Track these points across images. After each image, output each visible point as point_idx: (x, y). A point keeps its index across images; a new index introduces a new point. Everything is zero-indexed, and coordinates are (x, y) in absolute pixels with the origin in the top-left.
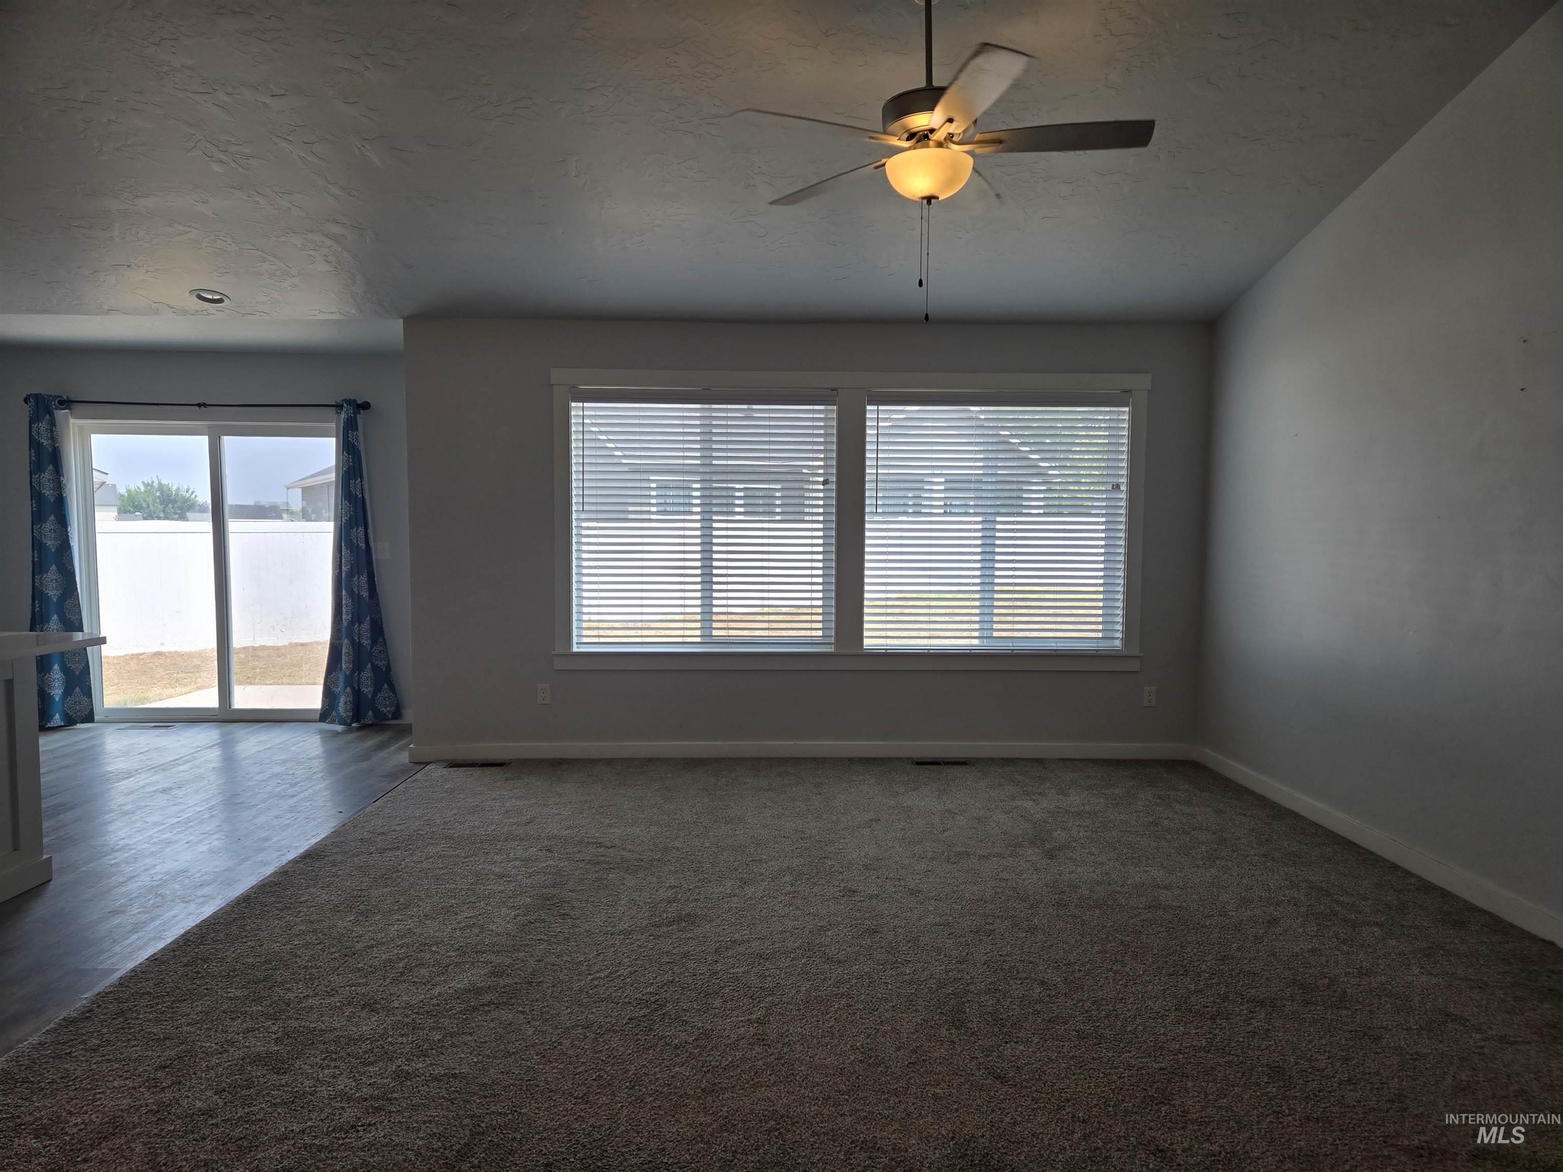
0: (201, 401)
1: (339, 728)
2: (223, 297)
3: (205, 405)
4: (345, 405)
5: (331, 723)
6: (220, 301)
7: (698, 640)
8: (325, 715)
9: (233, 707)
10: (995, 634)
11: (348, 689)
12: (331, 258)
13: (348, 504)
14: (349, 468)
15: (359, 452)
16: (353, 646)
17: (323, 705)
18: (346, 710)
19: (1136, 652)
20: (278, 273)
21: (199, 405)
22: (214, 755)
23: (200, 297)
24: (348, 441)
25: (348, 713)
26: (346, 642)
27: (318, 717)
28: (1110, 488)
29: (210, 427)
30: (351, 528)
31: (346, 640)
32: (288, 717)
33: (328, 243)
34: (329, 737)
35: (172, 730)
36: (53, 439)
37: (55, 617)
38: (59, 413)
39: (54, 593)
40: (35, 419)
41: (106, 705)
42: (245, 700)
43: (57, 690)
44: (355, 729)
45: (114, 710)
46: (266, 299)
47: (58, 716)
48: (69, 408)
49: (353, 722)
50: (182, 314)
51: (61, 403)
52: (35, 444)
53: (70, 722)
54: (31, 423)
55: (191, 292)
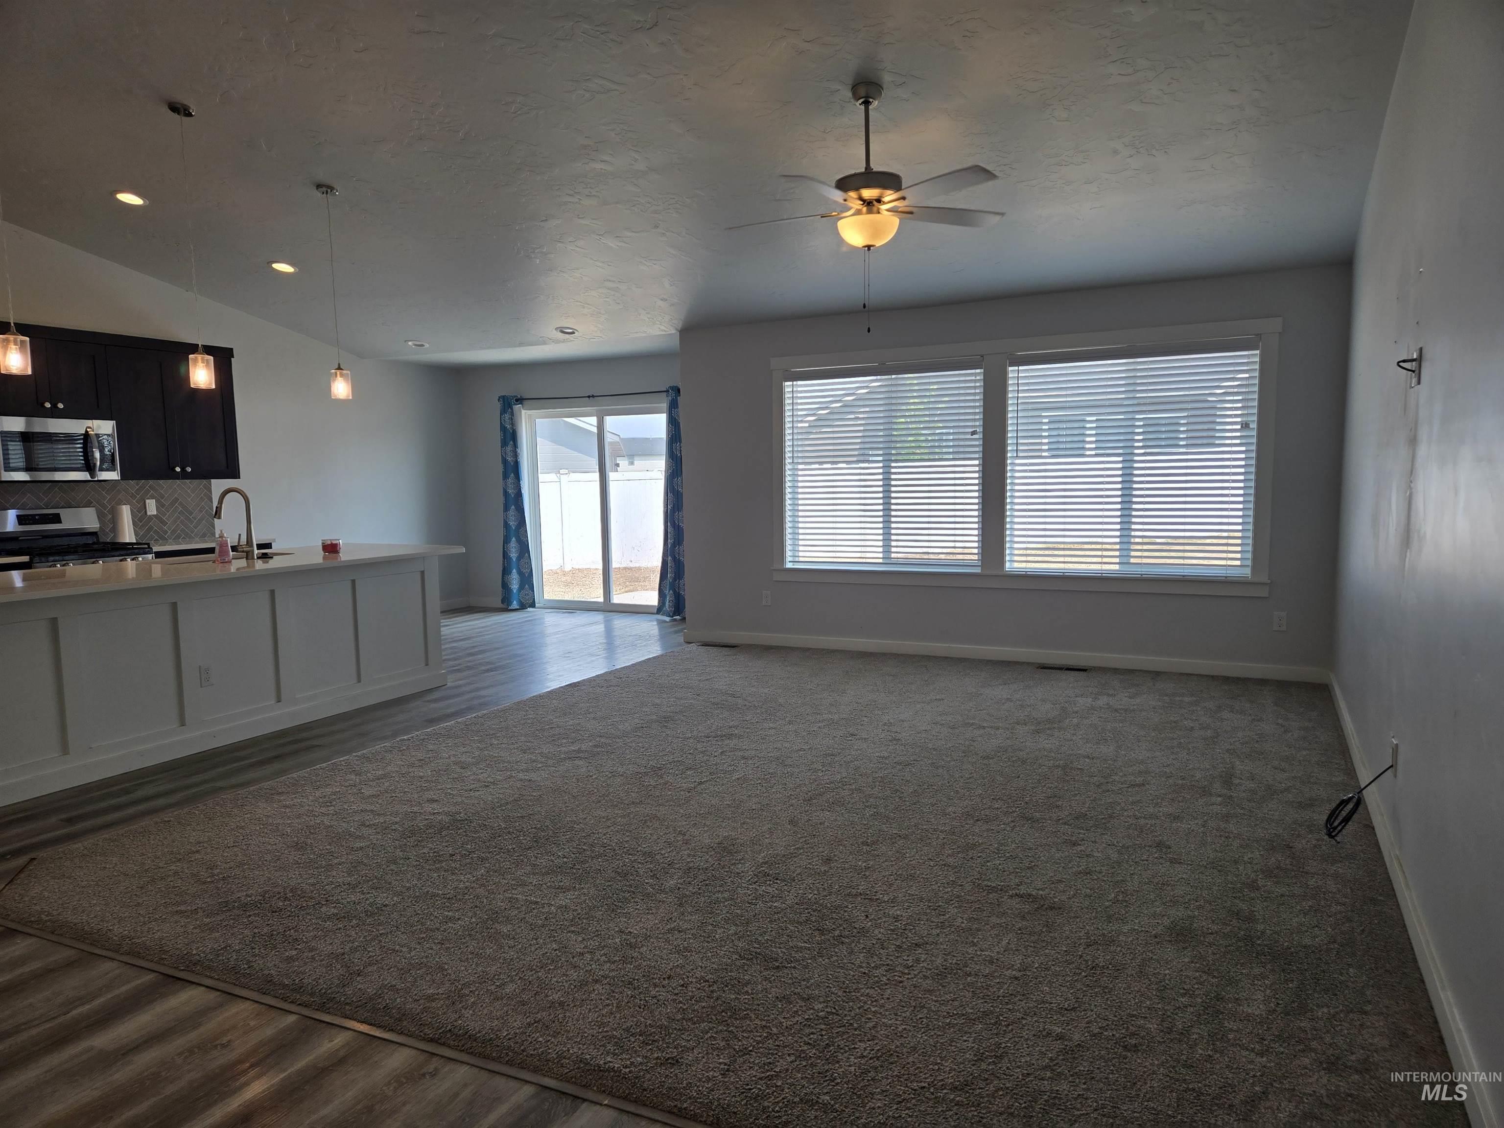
0: (590, 394)
1: (668, 619)
2: (574, 331)
3: (593, 396)
4: (670, 390)
5: (662, 615)
6: (573, 333)
7: (881, 561)
8: (660, 610)
9: (612, 602)
10: (1132, 560)
11: (671, 592)
13: (672, 462)
14: (672, 436)
15: (679, 423)
16: (674, 561)
17: (659, 602)
18: (670, 607)
19: (1265, 579)
20: (595, 313)
21: (589, 397)
22: (601, 628)
23: (562, 332)
24: (673, 415)
25: (671, 609)
26: (670, 558)
27: (655, 611)
28: (1239, 427)
29: (597, 411)
30: (673, 478)
32: (640, 610)
33: (613, 293)
34: (660, 622)
35: (575, 614)
36: (513, 424)
37: (514, 539)
38: (517, 407)
39: (513, 524)
40: (503, 412)
41: (546, 597)
42: (619, 598)
43: (515, 586)
44: (675, 620)
45: (546, 600)
46: (596, 329)
47: (515, 602)
48: (521, 404)
49: (674, 615)
50: (557, 341)
51: (517, 400)
52: (503, 429)
53: (523, 607)
54: (501, 415)
55: (556, 329)
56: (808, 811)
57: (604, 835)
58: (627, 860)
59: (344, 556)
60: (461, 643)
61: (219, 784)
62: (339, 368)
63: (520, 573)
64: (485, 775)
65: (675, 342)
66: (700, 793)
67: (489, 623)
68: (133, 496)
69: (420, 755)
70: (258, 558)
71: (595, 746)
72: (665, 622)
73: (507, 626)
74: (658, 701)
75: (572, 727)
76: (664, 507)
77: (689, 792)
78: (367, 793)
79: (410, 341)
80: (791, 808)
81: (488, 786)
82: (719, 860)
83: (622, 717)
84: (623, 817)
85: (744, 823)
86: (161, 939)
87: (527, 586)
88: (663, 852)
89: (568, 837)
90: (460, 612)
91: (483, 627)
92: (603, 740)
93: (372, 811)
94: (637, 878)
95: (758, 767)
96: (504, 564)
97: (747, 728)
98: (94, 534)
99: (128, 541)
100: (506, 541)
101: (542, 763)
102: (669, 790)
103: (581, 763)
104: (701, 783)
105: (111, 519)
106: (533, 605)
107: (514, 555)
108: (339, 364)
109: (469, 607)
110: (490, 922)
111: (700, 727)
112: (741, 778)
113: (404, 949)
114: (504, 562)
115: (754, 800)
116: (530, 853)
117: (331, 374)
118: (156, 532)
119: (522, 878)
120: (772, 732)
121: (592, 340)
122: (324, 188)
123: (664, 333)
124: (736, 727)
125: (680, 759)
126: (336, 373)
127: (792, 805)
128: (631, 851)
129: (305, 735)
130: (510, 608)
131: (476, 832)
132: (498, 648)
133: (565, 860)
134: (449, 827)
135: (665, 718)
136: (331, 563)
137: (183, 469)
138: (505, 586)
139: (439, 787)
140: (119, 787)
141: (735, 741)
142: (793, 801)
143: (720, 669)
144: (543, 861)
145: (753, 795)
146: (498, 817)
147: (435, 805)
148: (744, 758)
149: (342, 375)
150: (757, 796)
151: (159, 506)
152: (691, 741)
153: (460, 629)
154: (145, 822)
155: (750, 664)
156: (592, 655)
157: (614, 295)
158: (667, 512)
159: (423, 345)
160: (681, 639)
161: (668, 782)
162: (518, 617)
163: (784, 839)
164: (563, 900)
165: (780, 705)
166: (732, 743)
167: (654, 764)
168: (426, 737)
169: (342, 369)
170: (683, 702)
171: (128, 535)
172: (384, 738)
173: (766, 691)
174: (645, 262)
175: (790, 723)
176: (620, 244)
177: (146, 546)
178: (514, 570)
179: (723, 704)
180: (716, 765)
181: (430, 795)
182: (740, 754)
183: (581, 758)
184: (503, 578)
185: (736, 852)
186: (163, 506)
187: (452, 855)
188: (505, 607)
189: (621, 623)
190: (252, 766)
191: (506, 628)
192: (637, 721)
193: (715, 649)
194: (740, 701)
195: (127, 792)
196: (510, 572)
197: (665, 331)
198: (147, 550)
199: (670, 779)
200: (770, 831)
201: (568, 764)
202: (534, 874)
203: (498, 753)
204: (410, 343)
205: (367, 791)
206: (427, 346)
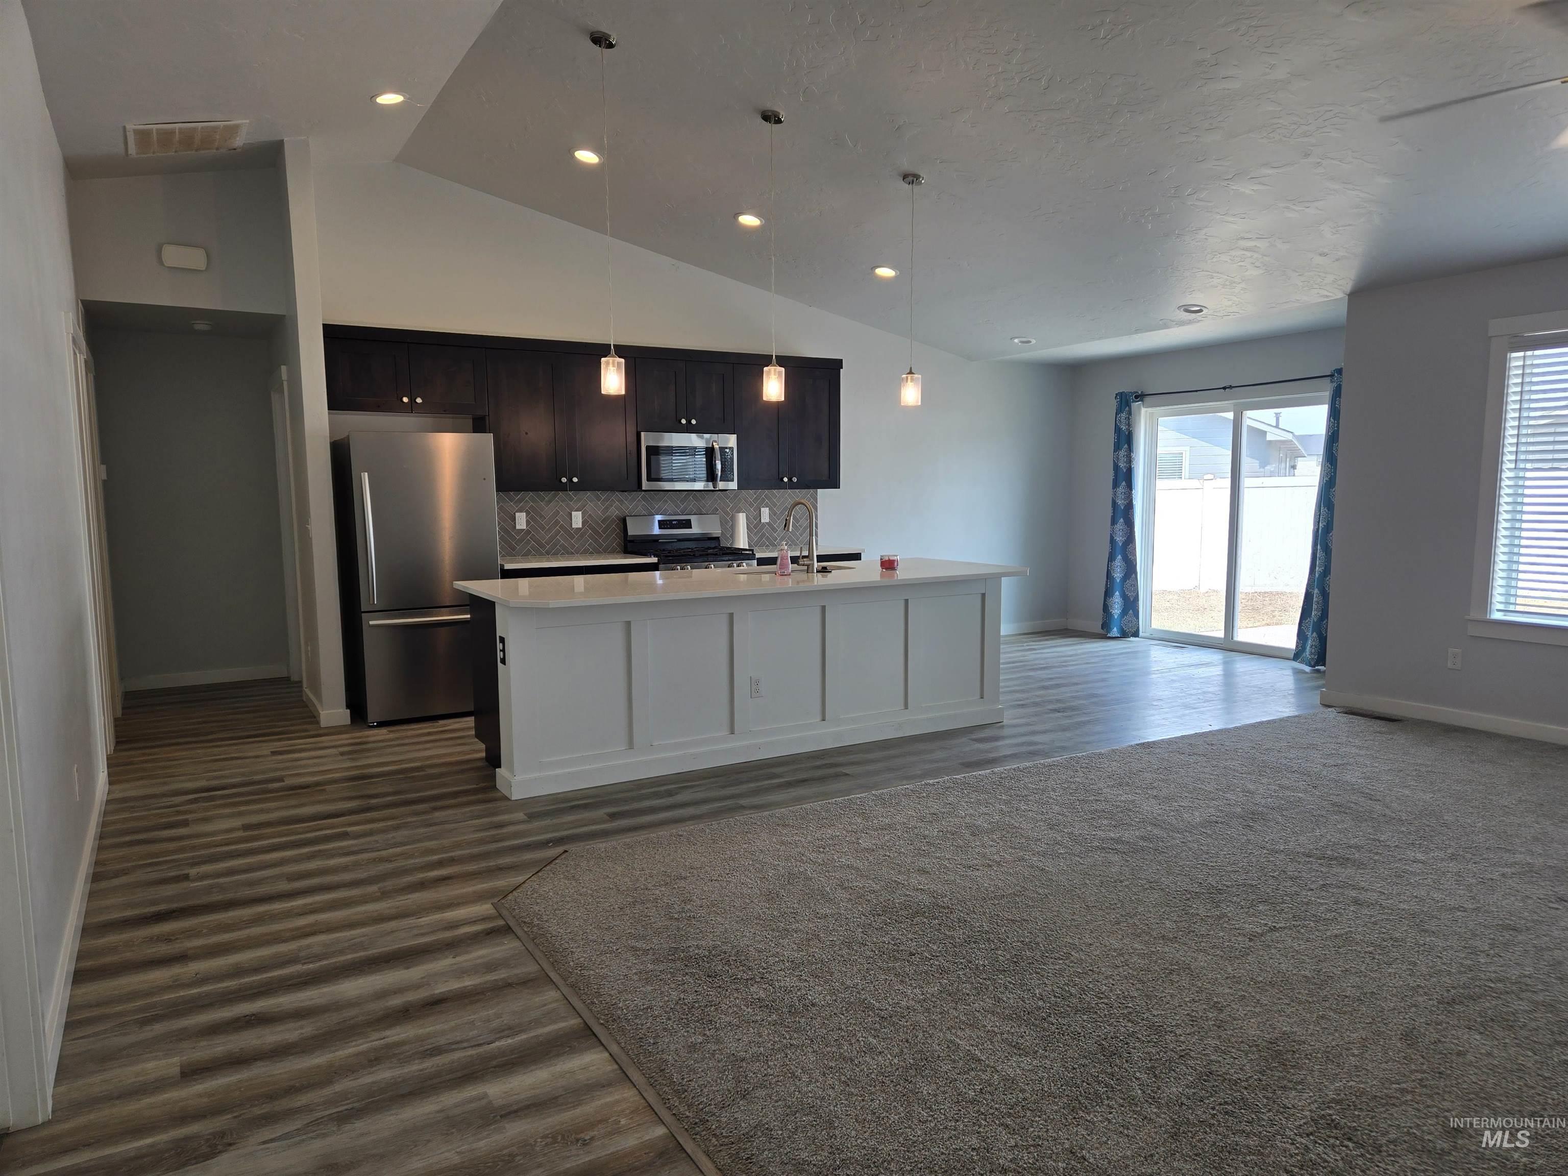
0: (1226, 385)
1: (1308, 669)
2: (1202, 308)
3: (1231, 387)
4: (1336, 375)
5: (1301, 662)
6: (1200, 311)
8: (1297, 655)
9: (1235, 639)
11: (1315, 635)
12: (1257, 264)
13: (1330, 466)
14: (1332, 432)
15: (1340, 416)
16: (1322, 595)
17: (1297, 646)
18: (1311, 653)
20: (1227, 283)
21: (1224, 388)
22: (1217, 671)
23: (1187, 311)
24: (1335, 407)
25: (1313, 656)
26: (1316, 591)
27: (1292, 656)
29: (1235, 405)
30: (1330, 487)
31: (1317, 589)
32: (1277, 654)
33: (1248, 254)
34: (1297, 672)
35: (1185, 650)
36: (1129, 425)
37: (1120, 557)
38: (1135, 405)
39: (1120, 539)
40: (1119, 411)
41: (1153, 626)
42: (1243, 635)
43: (1116, 611)
44: (1318, 671)
45: (1154, 629)
46: (1230, 303)
47: (1115, 629)
48: (1142, 400)
49: (1317, 664)
50: (1182, 323)
51: (1136, 397)
52: (1118, 430)
53: (1124, 635)
54: (1116, 414)
55: (1179, 308)
56: (1440, 1024)
57: (1107, 978)
58: (1123, 1030)
59: (901, 574)
60: (1039, 672)
61: (743, 802)
62: (911, 373)
63: (1124, 597)
64: (994, 850)
65: (1343, 309)
66: (1269, 946)
67: (1079, 651)
68: (751, 505)
69: (936, 807)
70: (817, 572)
71: (1143, 838)
72: (1303, 672)
73: (1098, 656)
74: (1251, 787)
75: (1123, 805)
76: (1314, 525)
77: (1251, 940)
78: (864, 845)
79: (1016, 338)
80: (1413, 1009)
81: (991, 866)
82: (1263, 1073)
83: (1193, 802)
84: (1142, 956)
85: (1322, 1017)
86: (604, 977)
87: (1131, 612)
88: (1179, 1032)
89: (1057, 967)
90: (1053, 635)
91: (1071, 656)
92: (1156, 831)
93: (857, 869)
94: (1125, 1065)
95: (1375, 923)
96: (1107, 585)
97: (1377, 853)
98: (717, 538)
99: (742, 547)
100: (1111, 558)
101: (1066, 847)
102: (1223, 929)
103: (1116, 858)
104: (1274, 929)
105: (730, 526)
106: (1136, 634)
107: (1118, 575)
108: (911, 368)
109: (1066, 629)
110: (912, 1072)
111: (1301, 838)
112: (1342, 935)
113: (805, 1078)
114: (1107, 582)
115: (1357, 980)
116: (1001, 979)
117: (903, 379)
118: (768, 538)
119: (977, 1014)
120: (1416, 867)
121: (1225, 318)
122: (911, 178)
123: (1326, 299)
124: (1358, 848)
125: (1254, 883)
126: (907, 377)
127: (1415, 1006)
128: (1133, 1017)
129: (841, 759)
130: (1109, 635)
131: (951, 928)
132: (1077, 684)
133: (1040, 1003)
134: (925, 912)
135: (1253, 813)
136: (887, 582)
137: (790, 479)
138: (1106, 608)
139: (938, 855)
140: (665, 788)
141: (1350, 871)
142: (1420, 999)
143: (1362, 752)
144: (1010, 998)
145: (1353, 971)
146: (984, 913)
147: (923, 879)
148: (1356, 902)
149: (912, 380)
150: (1358, 973)
151: (772, 514)
152: (1282, 857)
153: (1044, 656)
154: (663, 832)
155: (1413, 751)
156: (1186, 706)
157: (1251, 257)
158: (1318, 530)
159: (1029, 342)
160: (1317, 700)
161: (1225, 915)
162: (1120, 647)
163: (1384, 1066)
164: (1012, 1068)
165: (1445, 825)
166: (1347, 872)
167: (1214, 883)
168: (952, 785)
169: (913, 373)
170: (1288, 793)
171: (742, 542)
172: (909, 778)
173: (1428, 797)
174: (1295, 207)
175: (1453, 857)
176: (1256, 187)
177: (751, 552)
178: (1117, 593)
179: (1350, 808)
180: (1307, 904)
181: (924, 862)
182: (1354, 893)
183: (1117, 851)
184: (1105, 601)
185: (1293, 1067)
186: (775, 514)
187: (912, 954)
188: (1104, 635)
189: (1244, 666)
190: (780, 786)
191: (1096, 660)
192: (1212, 811)
193: (1362, 720)
194: (1378, 807)
195: (670, 794)
196: (1112, 595)
197: (1327, 296)
198: (751, 556)
199: (1229, 910)
200: (1364, 1044)
201: (1098, 857)
202: (993, 1013)
203: (1020, 823)
204: (1016, 341)
205: (865, 843)
206: (1034, 341)
